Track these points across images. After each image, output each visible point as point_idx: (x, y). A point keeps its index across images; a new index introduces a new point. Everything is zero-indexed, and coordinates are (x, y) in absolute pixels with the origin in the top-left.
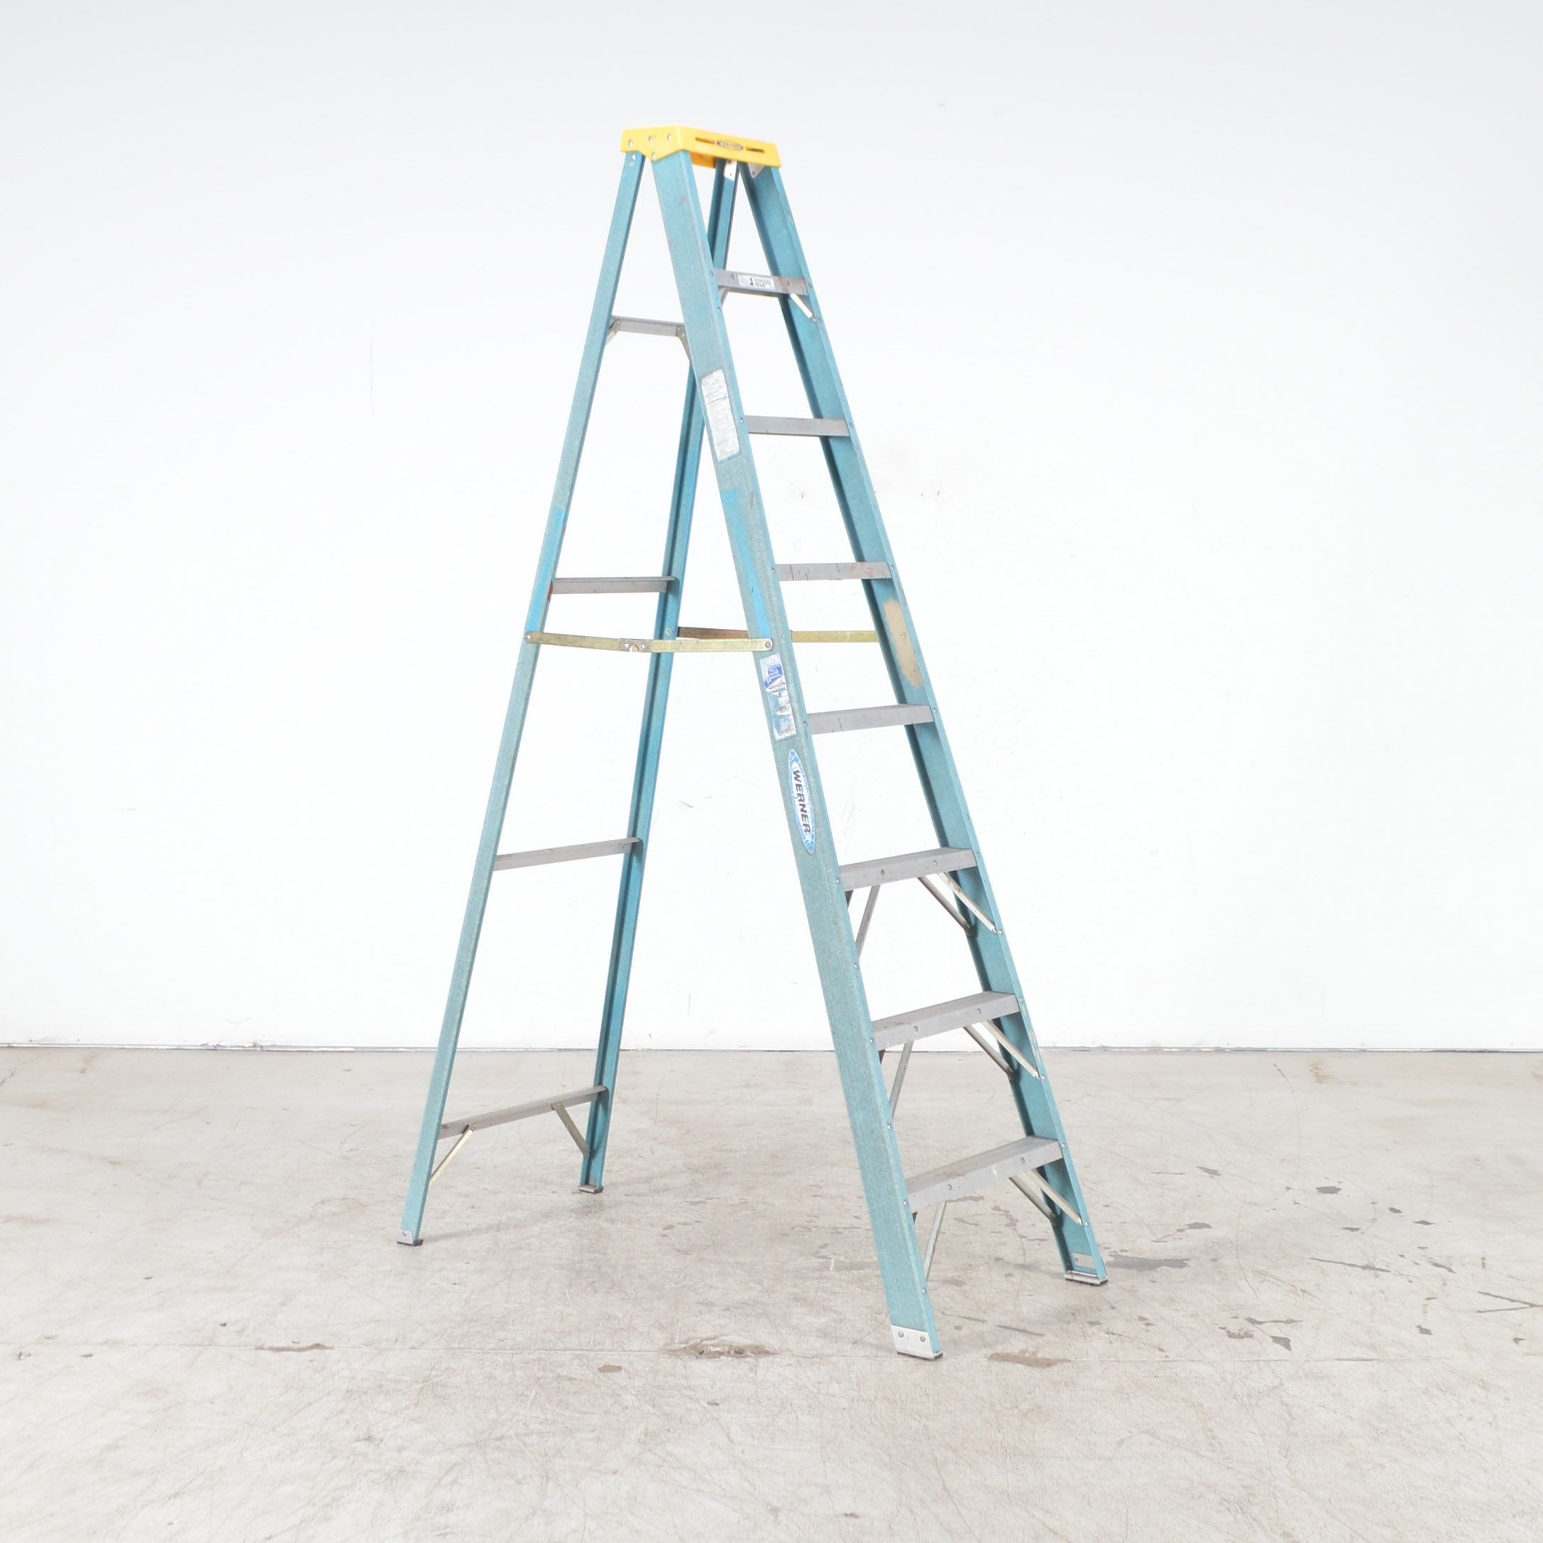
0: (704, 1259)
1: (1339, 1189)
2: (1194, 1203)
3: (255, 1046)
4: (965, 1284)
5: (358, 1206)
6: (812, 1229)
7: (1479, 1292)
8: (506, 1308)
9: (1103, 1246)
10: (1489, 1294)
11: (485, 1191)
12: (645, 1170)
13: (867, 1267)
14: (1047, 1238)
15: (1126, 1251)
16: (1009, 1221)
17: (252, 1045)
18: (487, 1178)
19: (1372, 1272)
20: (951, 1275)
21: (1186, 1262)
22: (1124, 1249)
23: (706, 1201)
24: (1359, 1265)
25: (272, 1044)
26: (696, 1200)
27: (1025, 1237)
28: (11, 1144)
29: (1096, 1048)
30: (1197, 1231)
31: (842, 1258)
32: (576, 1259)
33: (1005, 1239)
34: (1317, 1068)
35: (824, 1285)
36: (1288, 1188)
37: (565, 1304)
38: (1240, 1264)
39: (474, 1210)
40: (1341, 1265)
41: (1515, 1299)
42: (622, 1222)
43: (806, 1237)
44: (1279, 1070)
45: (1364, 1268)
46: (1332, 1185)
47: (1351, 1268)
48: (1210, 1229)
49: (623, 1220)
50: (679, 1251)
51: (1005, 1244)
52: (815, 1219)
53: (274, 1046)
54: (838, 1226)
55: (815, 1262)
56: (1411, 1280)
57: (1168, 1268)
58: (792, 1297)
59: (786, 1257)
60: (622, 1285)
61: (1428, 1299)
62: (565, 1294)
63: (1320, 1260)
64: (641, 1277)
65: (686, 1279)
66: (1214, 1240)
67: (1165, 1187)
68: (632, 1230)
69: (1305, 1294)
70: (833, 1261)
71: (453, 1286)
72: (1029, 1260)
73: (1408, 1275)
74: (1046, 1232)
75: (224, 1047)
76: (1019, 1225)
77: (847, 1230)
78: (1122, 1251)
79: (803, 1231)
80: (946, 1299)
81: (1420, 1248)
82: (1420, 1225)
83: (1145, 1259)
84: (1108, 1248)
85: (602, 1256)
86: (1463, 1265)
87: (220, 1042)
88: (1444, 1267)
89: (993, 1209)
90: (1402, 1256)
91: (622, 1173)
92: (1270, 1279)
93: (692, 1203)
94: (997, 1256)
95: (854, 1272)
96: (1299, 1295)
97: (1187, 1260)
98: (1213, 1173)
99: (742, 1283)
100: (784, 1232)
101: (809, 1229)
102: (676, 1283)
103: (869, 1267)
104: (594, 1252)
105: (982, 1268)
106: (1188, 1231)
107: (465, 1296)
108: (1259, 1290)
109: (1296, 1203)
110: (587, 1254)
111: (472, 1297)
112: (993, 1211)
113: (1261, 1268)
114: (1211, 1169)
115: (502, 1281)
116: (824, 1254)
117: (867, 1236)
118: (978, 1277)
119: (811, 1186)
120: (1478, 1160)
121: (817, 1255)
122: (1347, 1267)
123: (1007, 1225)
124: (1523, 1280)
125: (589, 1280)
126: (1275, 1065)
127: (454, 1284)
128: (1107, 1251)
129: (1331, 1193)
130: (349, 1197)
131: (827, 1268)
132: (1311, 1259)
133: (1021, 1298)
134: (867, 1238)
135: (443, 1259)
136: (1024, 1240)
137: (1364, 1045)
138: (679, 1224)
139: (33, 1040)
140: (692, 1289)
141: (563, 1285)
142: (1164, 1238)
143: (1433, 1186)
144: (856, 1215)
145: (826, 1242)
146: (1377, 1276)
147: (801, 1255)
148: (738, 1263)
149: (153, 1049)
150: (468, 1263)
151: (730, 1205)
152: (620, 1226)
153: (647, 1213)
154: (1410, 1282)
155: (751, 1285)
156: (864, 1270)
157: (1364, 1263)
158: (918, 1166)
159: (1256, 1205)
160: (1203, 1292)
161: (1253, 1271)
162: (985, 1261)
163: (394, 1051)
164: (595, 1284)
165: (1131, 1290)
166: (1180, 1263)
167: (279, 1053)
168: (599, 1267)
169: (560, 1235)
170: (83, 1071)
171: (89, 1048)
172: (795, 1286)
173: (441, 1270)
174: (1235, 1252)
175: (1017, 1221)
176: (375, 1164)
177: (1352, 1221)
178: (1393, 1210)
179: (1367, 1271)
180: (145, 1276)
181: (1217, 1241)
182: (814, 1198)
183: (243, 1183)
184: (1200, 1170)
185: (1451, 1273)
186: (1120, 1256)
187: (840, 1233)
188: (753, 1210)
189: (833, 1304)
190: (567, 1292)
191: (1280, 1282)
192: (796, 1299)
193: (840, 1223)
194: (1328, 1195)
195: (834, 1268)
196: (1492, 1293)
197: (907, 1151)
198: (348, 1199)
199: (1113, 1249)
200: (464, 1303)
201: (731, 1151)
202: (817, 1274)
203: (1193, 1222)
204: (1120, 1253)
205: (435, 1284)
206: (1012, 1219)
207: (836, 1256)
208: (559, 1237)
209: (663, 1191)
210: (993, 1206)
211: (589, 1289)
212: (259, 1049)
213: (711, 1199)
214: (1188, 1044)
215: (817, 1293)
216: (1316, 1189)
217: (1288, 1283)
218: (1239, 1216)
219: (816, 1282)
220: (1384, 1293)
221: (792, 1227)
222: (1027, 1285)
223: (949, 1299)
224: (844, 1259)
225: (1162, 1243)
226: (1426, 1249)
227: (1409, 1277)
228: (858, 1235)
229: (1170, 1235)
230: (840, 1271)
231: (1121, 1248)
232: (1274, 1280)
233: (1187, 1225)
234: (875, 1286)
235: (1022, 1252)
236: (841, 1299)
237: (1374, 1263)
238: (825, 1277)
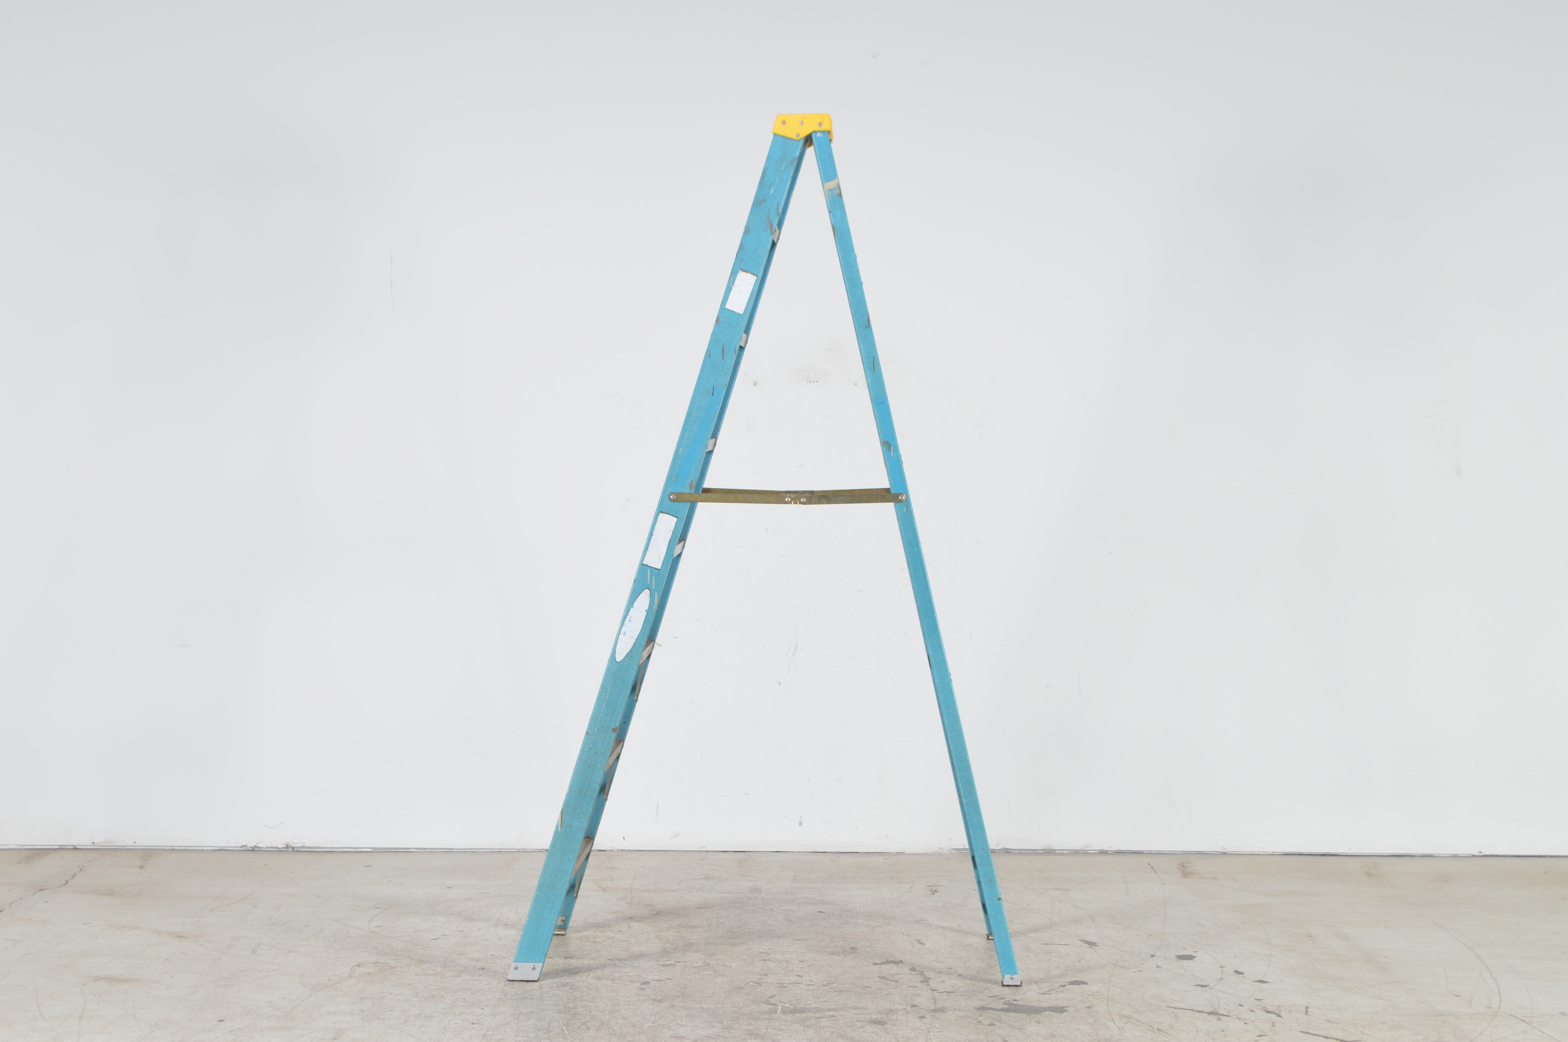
0: (675, 1006)
1: (1194, 957)
2: (1075, 966)
3: (287, 847)
4: (887, 1023)
5: (388, 968)
6: (762, 984)
7: (1301, 1032)
8: (517, 1040)
9: (999, 997)
10: (1309, 1033)
11: (493, 957)
12: (624, 942)
13: (807, 1011)
14: (954, 991)
15: (1017, 1000)
16: (923, 978)
17: (285, 846)
18: (493, 947)
19: (1216, 1016)
20: (875, 1017)
21: (1065, 1008)
22: (1016, 999)
23: (675, 964)
24: (1206, 1011)
25: (302, 845)
26: (667, 963)
27: (936, 990)
28: (89, 923)
29: (1000, 849)
30: (1075, 986)
31: (787, 1005)
32: (571, 1006)
33: (920, 992)
34: (1184, 867)
35: (773, 1024)
36: (1152, 956)
37: (564, 1038)
38: (1109, 1010)
39: (484, 971)
40: (1191, 1011)
41: (1329, 1036)
42: (607, 979)
43: (758, 990)
44: (1152, 868)
45: (1209, 1013)
46: (1189, 954)
47: (1199, 1013)
48: (1086, 985)
49: (608, 977)
50: (654, 1000)
51: (919, 995)
52: (764, 977)
53: (303, 847)
54: (783, 982)
55: (766, 1007)
56: (1246, 1022)
57: (1051, 1013)
58: (747, 1032)
59: (742, 1004)
60: (609, 1024)
61: (1259, 1036)
62: (563, 1030)
63: (1174, 1008)
64: (624, 1018)
65: (661, 1020)
66: (1089, 993)
67: (1052, 954)
68: (616, 985)
69: (1160, 1032)
70: (780, 1007)
71: (472, 1025)
72: (938, 1006)
73: (1244, 1019)
74: (953, 987)
75: (261, 848)
76: (931, 981)
77: (791, 985)
78: (1014, 1000)
79: (756, 986)
80: (871, 1034)
81: (1256, 999)
82: (1258, 983)
83: (1033, 1006)
84: (1003, 998)
85: (591, 1004)
86: (1290, 1012)
87: (258, 844)
88: (1275, 1013)
89: (910, 970)
90: (1241, 1005)
91: (605, 943)
92: (1133, 1021)
93: (664, 965)
94: (913, 1004)
95: (797, 1015)
96: (1155, 1032)
97: (1066, 1007)
98: (1092, 944)
99: (706, 1022)
100: (740, 986)
101: (760, 984)
102: (653, 1023)
103: (810, 1011)
104: (585, 1001)
105: (901, 1012)
106: (1068, 987)
107: (483, 1032)
108: (1123, 1029)
109: (1158, 967)
110: (580, 1002)
111: (489, 1033)
112: (910, 972)
113: (1126, 1013)
114: (1090, 941)
115: (512, 1021)
116: (773, 1002)
117: (808, 989)
118: (897, 1019)
119: (761, 953)
120: (1311, 936)
121: (766, 1002)
122: (1196, 1012)
123: (921, 982)
124: (1337, 1023)
125: (582, 1020)
126: (1149, 864)
127: (473, 1024)
128: (1002, 1000)
129: (1188, 959)
130: (379, 961)
131: (775, 1012)
132: (1167, 1007)
133: (932, 1034)
134: (807, 990)
135: (462, 1006)
136: (935, 992)
137: (1225, 849)
138: (654, 980)
139: (95, 842)
140: (666, 1027)
141: (562, 1025)
142: (1049, 991)
143: (1272, 955)
144: (798, 974)
145: (774, 993)
146: (1219, 1020)
147: (754, 1003)
148: (703, 1009)
149: (199, 850)
150: (482, 1009)
151: (695, 967)
152: (605, 982)
153: (627, 972)
154: (1246, 1024)
155: (714, 1024)
156: (805, 1013)
157: (1211, 1010)
158: (850, 939)
159: (1125, 968)
160: (1079, 1030)
161: (1119, 1015)
162: (903, 1007)
163: (406, 851)
164: (588, 1024)
165: (1020, 1028)
166: (1061, 1010)
167: (308, 853)
168: (590, 1012)
169: (557, 988)
170: (142, 867)
171: (144, 849)
172: (749, 1024)
173: (461, 1014)
174: (1105, 1001)
175: (930, 978)
176: (399, 936)
177: (1203, 980)
178: (1237, 972)
179: (1212, 1015)
180: (219, 1020)
181: (1091, 993)
182: (764, 962)
183: (290, 951)
184: (1081, 942)
185: (1279, 1018)
186: (1012, 1004)
187: (786, 987)
188: (715, 970)
189: (779, 1037)
190: (565, 1029)
191: (1141, 1023)
192: (750, 1034)
193: (785, 980)
194: (1185, 961)
195: (781, 1012)
196: (1311, 1032)
197: (840, 927)
198: (379, 963)
199: (1007, 1000)
200: (482, 1037)
201: (695, 927)
202: (767, 1016)
203: (1073, 980)
204: (1012, 1002)
205: (458, 1024)
206: (925, 977)
207: (783, 1004)
208: (556, 990)
209: (639, 957)
210: (911, 968)
211: (582, 1027)
212: (290, 849)
213: (679, 962)
214: (1077, 846)
215: (767, 1029)
216: (1176, 956)
217: (1147, 1024)
218: (1111, 976)
219: (766, 1022)
220: (1224, 1032)
221: (746, 983)
222: (937, 1025)
223: (873, 1034)
224: (788, 1006)
225: (1047, 995)
226: (1261, 1001)
227: (1245, 1021)
228: (800, 989)
229: (1054, 990)
230: (786, 1014)
231: (1014, 998)
232: (1136, 1022)
233: (1068, 982)
234: (813, 1025)
235: (933, 1001)
236: (786, 1034)
237: (1218, 1010)
238: (774, 1019)
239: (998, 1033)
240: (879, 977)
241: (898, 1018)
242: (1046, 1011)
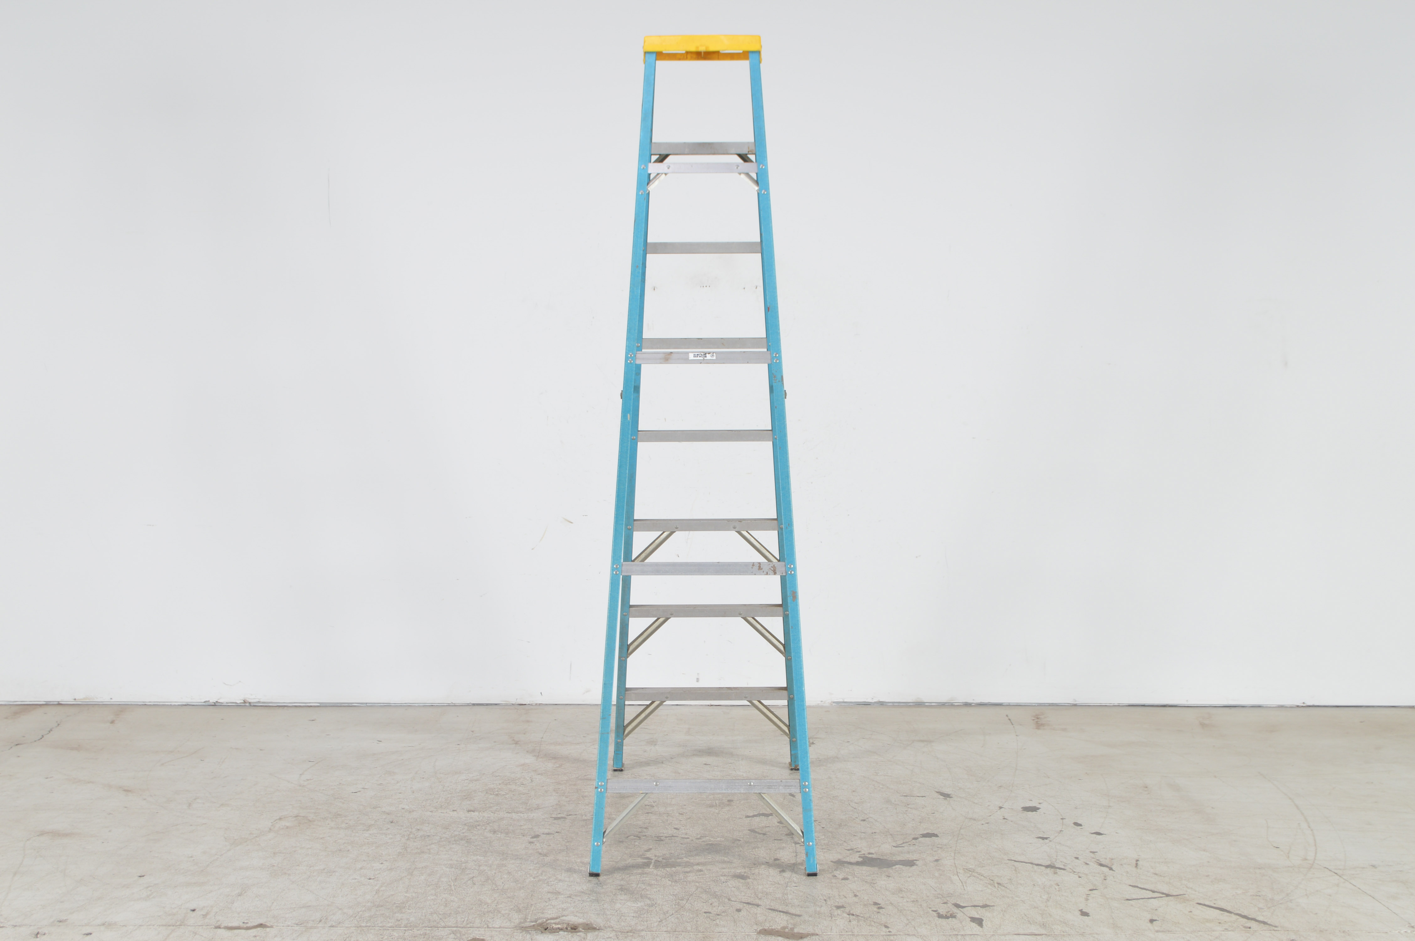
0: (558, 860)
1: (1038, 809)
2: (929, 818)
3: (245, 702)
4: (749, 878)
5: (307, 821)
6: (642, 837)
7: (1130, 886)
8: (406, 897)
10: (1137, 887)
11: (401, 811)
13: (677, 866)
15: (871, 854)
17: (243, 701)
18: (403, 801)
19: (1052, 870)
20: (739, 871)
21: (915, 862)
22: (871, 852)
24: (1044, 865)
26: (559, 816)
30: (927, 839)
31: (660, 859)
32: (462, 861)
33: (784, 845)
34: (1038, 718)
36: (1001, 808)
37: (450, 894)
38: (955, 864)
40: (1030, 864)
41: (1156, 890)
42: (500, 833)
43: (636, 843)
44: (1009, 720)
45: (1047, 867)
46: (1034, 805)
47: (1038, 867)
48: (937, 838)
50: (540, 854)
51: (783, 848)
52: (645, 830)
53: (259, 702)
54: (661, 835)
55: (641, 862)
57: (902, 866)
58: (619, 887)
59: (619, 858)
60: (494, 880)
61: (1091, 890)
62: (451, 886)
63: (1015, 861)
65: (542, 874)
66: (938, 846)
67: (909, 806)
68: (507, 839)
69: (1000, 886)
70: (653, 861)
71: (368, 881)
72: (798, 861)
73: (1079, 873)
75: (222, 703)
77: (668, 838)
78: (869, 853)
79: (635, 840)
80: (733, 889)
81: (1091, 852)
82: (1095, 836)
83: (886, 859)
84: (859, 852)
85: (481, 858)
86: (1122, 865)
87: (219, 699)
88: (1107, 867)
89: (778, 823)
90: (1077, 858)
92: (976, 874)
93: (556, 819)
94: (776, 857)
95: (668, 869)
96: (995, 886)
97: (916, 860)
98: (946, 796)
100: (621, 840)
101: (639, 837)
103: (680, 866)
104: (476, 856)
105: (763, 867)
106: (921, 839)
107: (377, 888)
108: (966, 883)
109: (1004, 819)
110: (471, 857)
111: (381, 889)
112: (778, 824)
113: (971, 867)
114: (946, 793)
115: (406, 877)
116: (648, 856)
117: (682, 842)
119: (645, 806)
120: (1147, 787)
121: (642, 857)
122: (1035, 866)
123: (786, 835)
124: (1165, 877)
125: (470, 876)
126: (1007, 715)
127: (370, 879)
128: (858, 854)
129: (1032, 811)
131: (649, 867)
132: (1009, 860)
133: (789, 888)
134: (681, 844)
135: (364, 861)
136: (798, 846)
137: (1077, 701)
138: (543, 834)
141: (450, 880)
142: (902, 844)
143: (1109, 806)
144: (676, 827)
145: (651, 847)
146: (1055, 873)
147: (630, 857)
150: (382, 863)
151: (583, 820)
154: (1080, 877)
156: (675, 868)
157: (1048, 863)
159: (975, 820)
160: (925, 885)
161: (964, 869)
162: (766, 861)
163: (349, 706)
164: (474, 879)
165: (871, 883)
166: (911, 863)
167: (262, 707)
168: (479, 867)
170: (112, 722)
171: (119, 705)
172: (623, 880)
173: (361, 868)
174: (953, 854)
176: (323, 790)
177: (1044, 832)
178: (1076, 824)
179: (1049, 869)
180: (139, 875)
181: (940, 846)
182: (647, 815)
183: (222, 804)
184: (938, 795)
185: (1111, 871)
186: (867, 857)
187: (662, 840)
189: (648, 893)
190: (453, 884)
191: (982, 877)
192: (621, 890)
193: (664, 833)
194: (1030, 813)
195: (653, 866)
196: (1140, 886)
198: (300, 816)
199: (863, 852)
200: (375, 893)
202: (640, 871)
203: (925, 832)
204: (867, 855)
205: (356, 879)
207: (656, 857)
209: (534, 810)
212: (247, 704)
213: (569, 815)
214: (945, 699)
215: (638, 884)
216: (1022, 808)
217: (988, 878)
218: (961, 828)
219: (638, 876)
220: (1059, 885)
221: (627, 836)
222: (795, 879)
223: (735, 889)
224: (662, 860)
225: (900, 848)
226: (1096, 853)
227: (1079, 874)
228: (675, 842)
229: (907, 842)
230: (657, 868)
231: (869, 851)
232: (978, 876)
233: (921, 835)
234: (681, 879)
235: (795, 855)
236: (655, 890)
237: (1055, 863)
238: (646, 873)
239: (850, 888)
240: (749, 830)
241: (760, 872)
242: (897, 865)
